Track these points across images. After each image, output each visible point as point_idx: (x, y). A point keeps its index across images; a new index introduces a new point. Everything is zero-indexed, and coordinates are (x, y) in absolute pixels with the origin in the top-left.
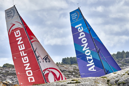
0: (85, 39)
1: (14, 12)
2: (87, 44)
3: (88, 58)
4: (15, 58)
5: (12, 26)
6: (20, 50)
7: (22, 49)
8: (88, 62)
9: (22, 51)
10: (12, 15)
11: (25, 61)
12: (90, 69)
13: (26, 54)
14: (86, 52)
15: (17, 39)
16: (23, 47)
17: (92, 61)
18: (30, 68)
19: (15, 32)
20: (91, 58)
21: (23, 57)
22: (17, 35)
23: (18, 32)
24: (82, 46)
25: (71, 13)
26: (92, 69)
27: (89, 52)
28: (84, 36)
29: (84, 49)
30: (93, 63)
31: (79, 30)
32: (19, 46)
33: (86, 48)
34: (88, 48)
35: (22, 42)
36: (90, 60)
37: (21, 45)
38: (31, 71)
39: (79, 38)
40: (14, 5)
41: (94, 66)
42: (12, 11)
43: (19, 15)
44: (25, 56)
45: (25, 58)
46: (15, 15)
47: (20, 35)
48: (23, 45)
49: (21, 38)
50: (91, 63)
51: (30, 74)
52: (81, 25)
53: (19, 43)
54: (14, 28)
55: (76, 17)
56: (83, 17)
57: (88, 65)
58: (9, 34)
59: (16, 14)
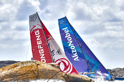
0: (70, 38)
1: (36, 18)
2: (72, 41)
3: (73, 51)
4: (34, 49)
5: (34, 27)
6: (38, 44)
7: (40, 44)
8: (73, 54)
9: (39, 45)
10: (34, 19)
11: (41, 52)
12: (75, 59)
13: (42, 48)
14: (71, 47)
15: (36, 37)
16: (40, 43)
17: (76, 53)
18: (44, 57)
19: (35, 32)
20: (75, 51)
21: (40, 49)
22: (37, 34)
23: (38, 32)
24: (68, 42)
25: (59, 20)
26: (77, 59)
27: (73, 47)
28: (70, 35)
29: (69, 45)
30: (77, 55)
31: (66, 31)
32: (37, 42)
33: (71, 44)
34: (73, 44)
35: (40, 39)
36: (74, 53)
37: (39, 41)
38: (45, 59)
39: (66, 37)
40: (37, 13)
41: (78, 57)
42: (35, 17)
43: (40, 19)
44: (42, 49)
45: (41, 50)
46: (36, 19)
47: (39, 34)
48: (41, 41)
49: (39, 36)
50: (76, 55)
51: (44, 61)
52: (67, 28)
53: (38, 39)
54: (35, 28)
55: (63, 22)
56: (69, 23)
57: (73, 57)
58: (30, 33)
59: (38, 18)
